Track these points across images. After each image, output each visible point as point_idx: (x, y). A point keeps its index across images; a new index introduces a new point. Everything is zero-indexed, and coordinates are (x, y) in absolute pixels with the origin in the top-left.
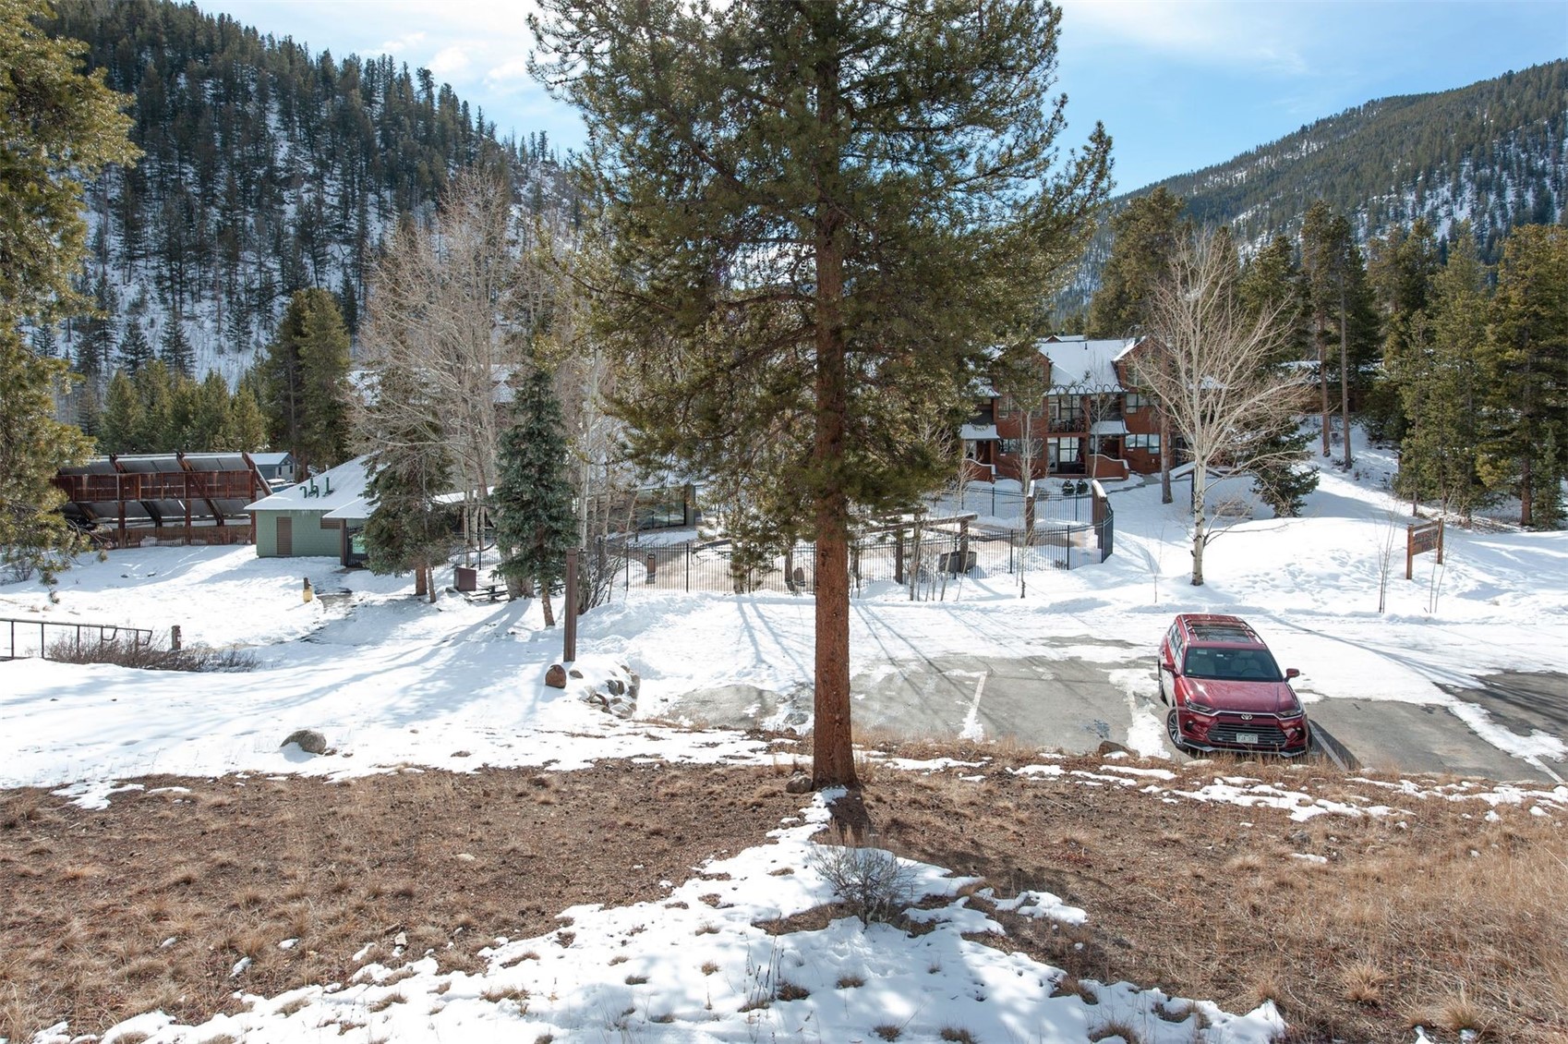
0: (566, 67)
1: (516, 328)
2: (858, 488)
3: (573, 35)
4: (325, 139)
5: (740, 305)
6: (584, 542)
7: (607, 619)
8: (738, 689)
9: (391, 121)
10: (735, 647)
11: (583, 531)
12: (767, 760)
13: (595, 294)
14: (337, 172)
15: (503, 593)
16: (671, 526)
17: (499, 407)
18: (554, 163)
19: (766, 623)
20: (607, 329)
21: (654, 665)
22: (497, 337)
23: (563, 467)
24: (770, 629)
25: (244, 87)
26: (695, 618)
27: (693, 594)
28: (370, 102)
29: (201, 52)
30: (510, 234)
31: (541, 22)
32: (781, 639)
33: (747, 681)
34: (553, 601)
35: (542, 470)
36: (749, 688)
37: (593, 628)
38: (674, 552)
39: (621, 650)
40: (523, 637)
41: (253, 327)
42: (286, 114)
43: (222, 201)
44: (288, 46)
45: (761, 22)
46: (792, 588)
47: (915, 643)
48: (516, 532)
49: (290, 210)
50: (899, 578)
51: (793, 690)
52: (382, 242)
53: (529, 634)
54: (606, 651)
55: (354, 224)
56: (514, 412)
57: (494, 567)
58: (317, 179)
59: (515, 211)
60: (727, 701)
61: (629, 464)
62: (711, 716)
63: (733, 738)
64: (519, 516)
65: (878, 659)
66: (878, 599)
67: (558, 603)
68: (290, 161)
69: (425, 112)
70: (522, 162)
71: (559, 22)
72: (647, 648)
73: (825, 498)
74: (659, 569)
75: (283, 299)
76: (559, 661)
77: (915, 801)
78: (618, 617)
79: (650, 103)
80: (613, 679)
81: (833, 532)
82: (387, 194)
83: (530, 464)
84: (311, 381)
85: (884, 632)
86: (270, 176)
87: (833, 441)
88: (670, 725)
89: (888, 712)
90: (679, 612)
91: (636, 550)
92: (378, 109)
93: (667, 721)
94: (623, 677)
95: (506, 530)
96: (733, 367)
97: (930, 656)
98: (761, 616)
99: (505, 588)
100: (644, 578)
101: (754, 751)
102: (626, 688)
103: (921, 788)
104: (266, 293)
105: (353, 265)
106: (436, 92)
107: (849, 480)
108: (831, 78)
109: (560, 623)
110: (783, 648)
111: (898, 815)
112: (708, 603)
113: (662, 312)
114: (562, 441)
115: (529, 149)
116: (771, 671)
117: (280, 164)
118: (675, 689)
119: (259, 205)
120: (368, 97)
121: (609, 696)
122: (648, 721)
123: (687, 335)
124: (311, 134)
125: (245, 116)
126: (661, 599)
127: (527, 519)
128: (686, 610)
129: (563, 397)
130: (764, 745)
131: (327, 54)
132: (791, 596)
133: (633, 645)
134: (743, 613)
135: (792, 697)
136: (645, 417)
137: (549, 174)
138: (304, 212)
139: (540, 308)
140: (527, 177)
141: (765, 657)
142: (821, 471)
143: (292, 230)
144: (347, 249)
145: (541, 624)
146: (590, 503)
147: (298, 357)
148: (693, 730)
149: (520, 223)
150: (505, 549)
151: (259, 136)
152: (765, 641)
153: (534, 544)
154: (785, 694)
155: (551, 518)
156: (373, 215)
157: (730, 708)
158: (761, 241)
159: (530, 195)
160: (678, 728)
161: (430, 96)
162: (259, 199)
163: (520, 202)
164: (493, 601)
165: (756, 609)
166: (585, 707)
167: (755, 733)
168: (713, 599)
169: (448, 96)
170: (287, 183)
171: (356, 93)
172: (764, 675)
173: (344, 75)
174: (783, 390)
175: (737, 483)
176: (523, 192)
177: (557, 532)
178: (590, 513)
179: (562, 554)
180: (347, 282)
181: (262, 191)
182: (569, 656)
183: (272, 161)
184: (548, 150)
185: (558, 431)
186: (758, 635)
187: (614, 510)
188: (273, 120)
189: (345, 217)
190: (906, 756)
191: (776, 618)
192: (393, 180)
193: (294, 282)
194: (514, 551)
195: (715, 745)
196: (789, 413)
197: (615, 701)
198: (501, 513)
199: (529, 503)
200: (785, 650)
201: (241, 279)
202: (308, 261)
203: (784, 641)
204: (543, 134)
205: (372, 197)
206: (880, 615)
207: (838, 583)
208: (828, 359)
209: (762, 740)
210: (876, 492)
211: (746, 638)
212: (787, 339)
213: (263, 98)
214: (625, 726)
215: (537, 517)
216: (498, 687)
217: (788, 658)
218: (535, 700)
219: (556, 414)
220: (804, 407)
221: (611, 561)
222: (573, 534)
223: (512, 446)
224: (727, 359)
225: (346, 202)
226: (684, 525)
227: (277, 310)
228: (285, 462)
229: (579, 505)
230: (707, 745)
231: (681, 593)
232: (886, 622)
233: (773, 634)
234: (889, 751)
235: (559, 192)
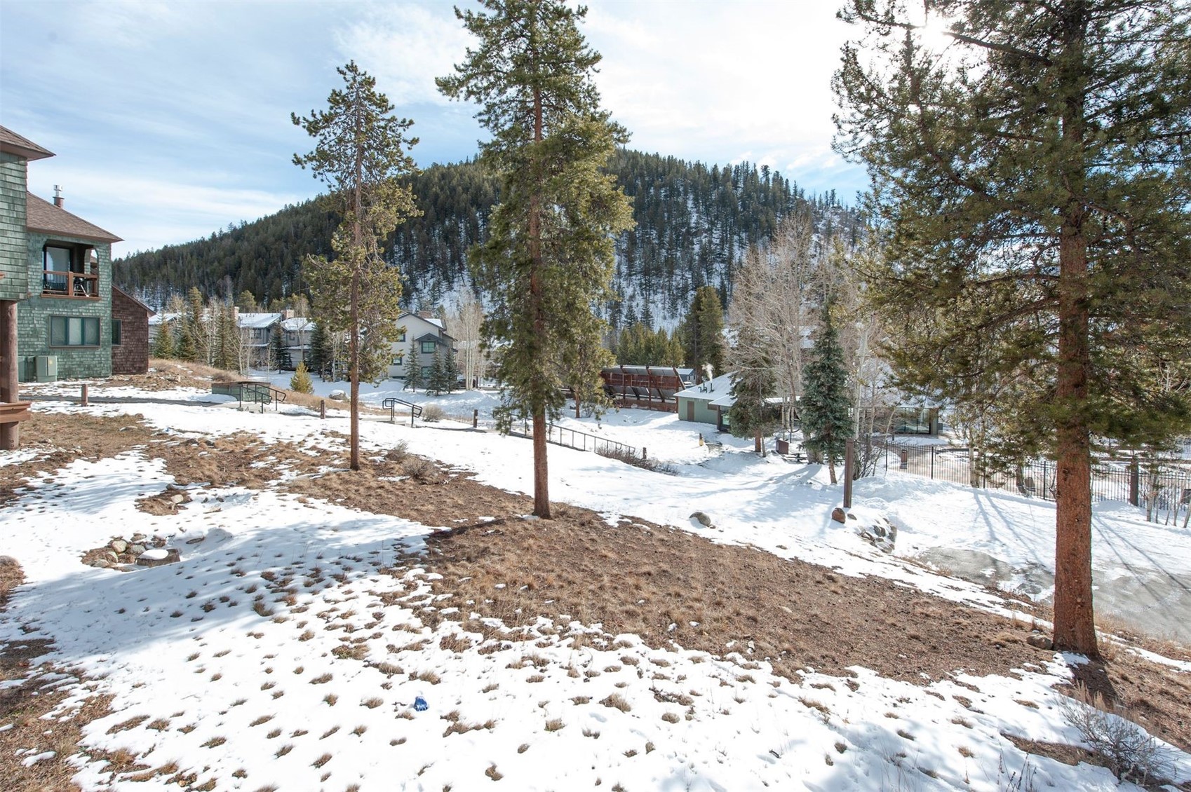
0: (857, 141)
1: (814, 305)
2: (1106, 425)
3: (862, 121)
4: (714, 210)
5: (987, 284)
6: (857, 436)
7: (873, 487)
8: (975, 554)
9: (747, 195)
10: (972, 524)
11: (857, 430)
12: (1007, 613)
13: (872, 280)
14: (719, 226)
15: (804, 458)
16: (919, 433)
17: (803, 351)
18: (839, 207)
19: (999, 513)
20: (881, 302)
21: (907, 522)
22: (803, 309)
23: (843, 388)
24: (1003, 517)
25: (678, 189)
26: (938, 497)
27: (937, 481)
28: (736, 187)
29: (660, 176)
30: (811, 251)
31: (841, 118)
32: (1012, 527)
33: (984, 550)
34: (836, 468)
35: (830, 389)
36: (984, 556)
37: (862, 490)
38: (922, 451)
39: (883, 508)
40: (817, 487)
41: (679, 307)
42: (696, 200)
43: (667, 246)
44: (698, 165)
45: (1010, 82)
46: (1023, 491)
47: (1153, 557)
48: (813, 424)
49: (697, 248)
50: (1134, 500)
51: (1025, 567)
52: (740, 260)
53: (821, 486)
54: (872, 507)
55: (726, 252)
56: (813, 353)
57: (800, 443)
58: (709, 231)
59: (814, 238)
60: (966, 561)
61: (895, 389)
62: (954, 568)
63: (975, 589)
64: (815, 415)
65: (1112, 562)
66: (1111, 514)
67: (840, 471)
68: (697, 223)
69: (765, 189)
70: (820, 209)
71: (852, 115)
72: (903, 510)
73: (1068, 428)
74: (909, 460)
75: (692, 292)
76: (841, 505)
77: (1167, 693)
78: (880, 486)
79: (918, 152)
80: (878, 525)
81: (1075, 456)
82: (744, 235)
83: (823, 384)
84: (704, 333)
85: (1117, 541)
86: (688, 232)
87: (1076, 386)
88: (921, 566)
89: (1124, 607)
90: (926, 491)
91: (893, 446)
92: (740, 190)
93: (919, 562)
94: (883, 525)
95: (808, 422)
96: (981, 327)
97: (1171, 571)
98: (994, 506)
99: (805, 456)
100: (899, 465)
101: (992, 602)
102: (887, 533)
103: (1171, 682)
104: (685, 290)
105: (726, 274)
106: (771, 176)
107: (1096, 417)
108: (1078, 109)
109: (841, 482)
110: (1014, 533)
111: (1148, 699)
112: (949, 489)
113: (921, 290)
114: (842, 372)
115: (824, 201)
116: (1005, 548)
117: (693, 225)
118: (926, 544)
119: (683, 247)
120: (736, 186)
121: (875, 536)
122: (904, 559)
123: (942, 306)
124: (707, 208)
125: (677, 203)
126: (912, 480)
127: (820, 417)
128: (932, 491)
129: (844, 346)
130: (1002, 601)
131: (716, 166)
132: (1022, 497)
133: (892, 507)
134: (979, 502)
135: (1024, 571)
136: (907, 359)
137: (836, 214)
138: (703, 248)
139: (830, 292)
140: (822, 217)
141: (997, 536)
142: (1067, 408)
143: (697, 258)
144: (723, 266)
145: (829, 482)
146: (861, 412)
147: (699, 321)
148: (939, 574)
149: (818, 245)
150: (807, 433)
151: (684, 213)
152: (999, 526)
153: (824, 433)
154: (1018, 568)
155: (835, 418)
156: (736, 248)
157: (971, 568)
158: (1007, 237)
159: (824, 228)
160: (928, 570)
161: (768, 180)
162: (683, 244)
163: (818, 232)
164: (798, 462)
165: (990, 501)
166: (859, 539)
167: (992, 589)
168: (954, 487)
169: (777, 176)
170: (696, 234)
171: (729, 184)
172: (999, 549)
173: (724, 175)
174: (1029, 344)
175: (982, 410)
176: (820, 226)
177: (839, 427)
178: (861, 418)
179: (842, 441)
180: (722, 283)
181: (684, 239)
182: (847, 504)
183: (689, 224)
184: (836, 200)
185: (840, 366)
186: (991, 519)
187: (877, 419)
188: (690, 204)
189: (722, 249)
190: (1149, 649)
191: (1008, 510)
192: (747, 227)
193: (698, 284)
194: (812, 435)
195: (958, 589)
196: (1033, 362)
197: (880, 540)
198: (804, 412)
199: (821, 408)
200: (1018, 536)
201: (674, 283)
202: (704, 273)
203: (1017, 530)
204: (833, 191)
205: (736, 237)
206: (1113, 527)
207: (1080, 496)
208: (1072, 322)
209: (1000, 597)
210: (1124, 429)
211: (981, 519)
212: (1030, 308)
213: (686, 193)
214: (886, 558)
215: (827, 417)
216: (802, 513)
217: (1019, 542)
218: (824, 526)
219: (840, 356)
220: (1049, 358)
221: (875, 450)
222: (850, 430)
223: (811, 374)
224: (974, 322)
225: (723, 241)
226: (929, 433)
227: (690, 298)
228: (691, 374)
229: (854, 413)
230: (952, 587)
231: (927, 479)
232: (1120, 534)
233: (1006, 521)
234: (1130, 639)
235: (842, 224)
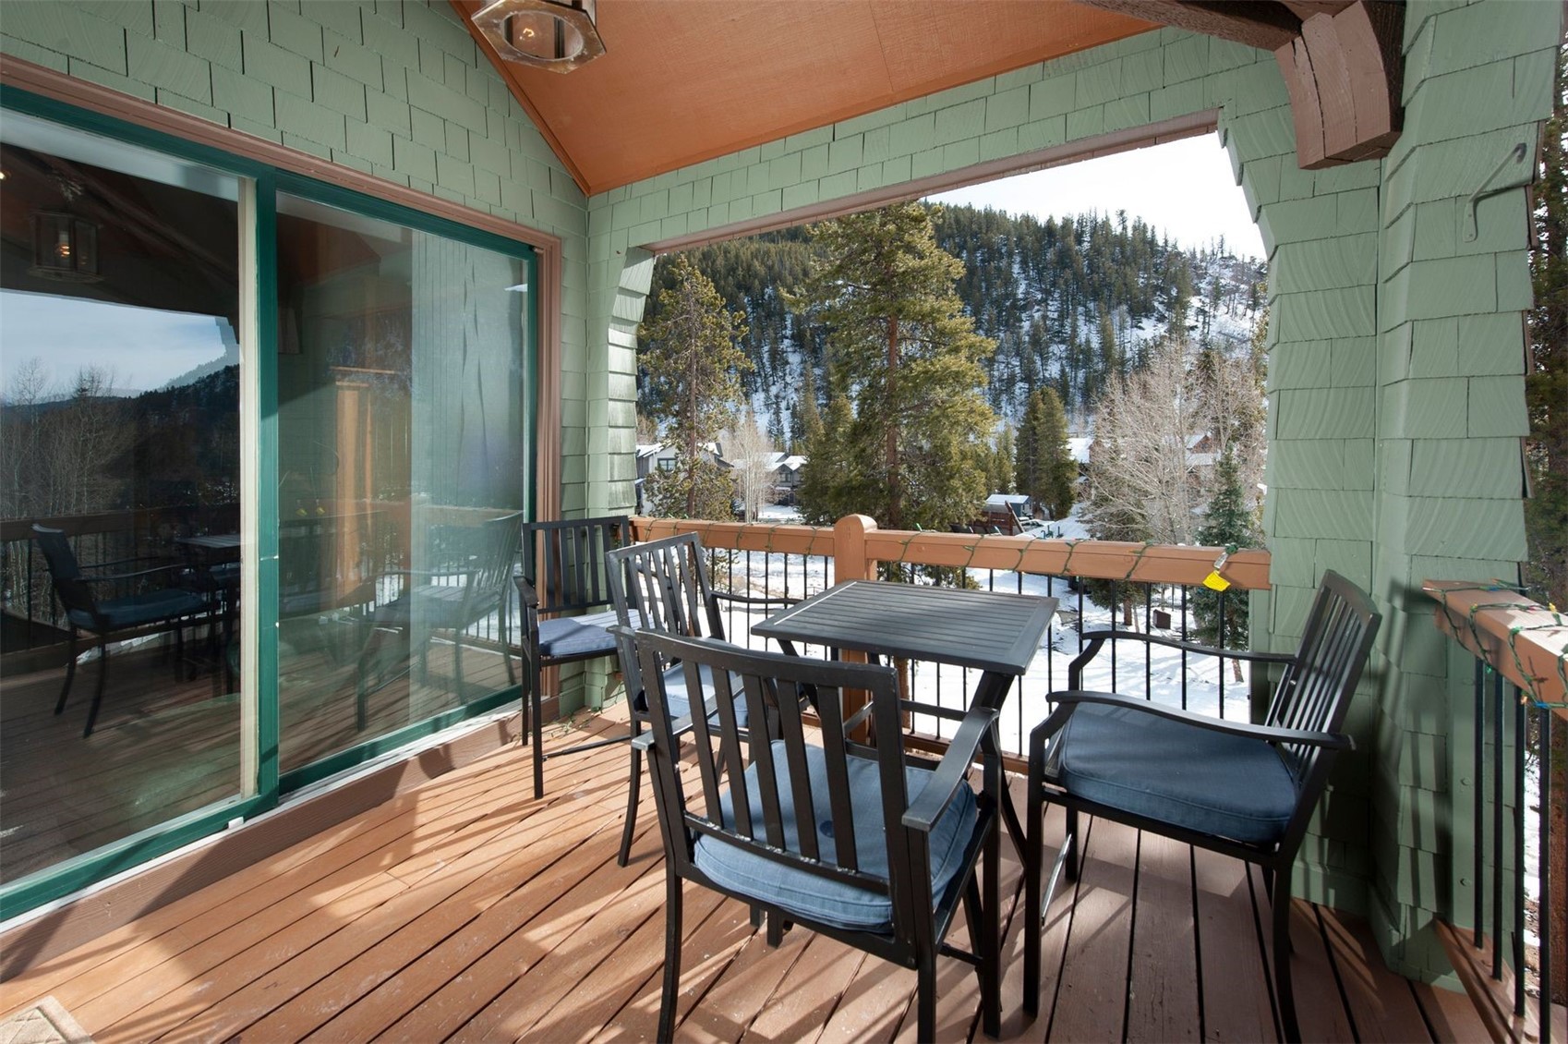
4: (1049, 275)
9: (1096, 250)
14: (1056, 295)
18: (1232, 257)
25: (999, 251)
28: (1080, 242)
29: (974, 235)
30: (1189, 322)
41: (1003, 404)
42: (1024, 263)
43: (986, 326)
44: (1027, 219)
49: (1026, 325)
52: (1088, 341)
55: (1068, 330)
58: (1044, 301)
59: (1195, 302)
68: (1027, 293)
69: (1121, 241)
70: (1202, 261)
75: (1021, 384)
82: (1091, 305)
84: (1044, 446)
86: (1014, 306)
92: (1086, 245)
104: (1011, 381)
105: (1067, 358)
106: (1130, 224)
115: (1208, 252)
117: (1020, 296)
119: (1007, 325)
120: (1079, 241)
124: (1040, 273)
125: (998, 269)
131: (1051, 218)
137: (1227, 266)
138: (1034, 326)
140: (1206, 273)
143: (1027, 339)
144: (1063, 347)
149: (1201, 312)
151: (1009, 281)
156: (1081, 321)
159: (1210, 287)
161: (1125, 228)
162: (1007, 321)
163: (1199, 294)
169: (1140, 229)
170: (1024, 308)
171: (1071, 239)
173: (1063, 227)
176: (1203, 285)
180: (1063, 371)
181: (1009, 315)
183: (1016, 294)
184: (1227, 248)
188: (1016, 269)
189: (1062, 326)
192: (1096, 295)
193: (1029, 377)
201: (996, 373)
202: (1037, 358)
205: (1081, 309)
213: (1010, 255)
225: (1063, 315)
227: (1017, 392)
228: (1027, 502)
235: (1237, 280)
